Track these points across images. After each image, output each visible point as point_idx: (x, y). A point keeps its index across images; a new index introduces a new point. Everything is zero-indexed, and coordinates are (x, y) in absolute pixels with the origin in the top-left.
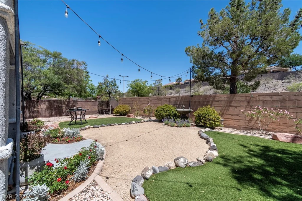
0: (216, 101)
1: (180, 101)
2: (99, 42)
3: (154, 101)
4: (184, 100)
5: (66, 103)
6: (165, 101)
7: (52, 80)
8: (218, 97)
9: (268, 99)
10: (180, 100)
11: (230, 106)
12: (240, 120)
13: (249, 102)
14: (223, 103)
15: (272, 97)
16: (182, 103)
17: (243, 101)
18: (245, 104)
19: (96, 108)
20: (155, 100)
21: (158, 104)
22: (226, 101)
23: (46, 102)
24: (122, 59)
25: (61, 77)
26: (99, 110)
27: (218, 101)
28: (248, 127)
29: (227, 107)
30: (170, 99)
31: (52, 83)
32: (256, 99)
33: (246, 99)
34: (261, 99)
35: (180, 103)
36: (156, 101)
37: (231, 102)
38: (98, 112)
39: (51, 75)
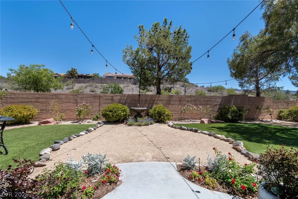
0: (160, 100)
1: (126, 100)
2: (71, 25)
3: (86, 99)
4: (131, 98)
6: (106, 99)
8: (162, 97)
9: (189, 99)
10: (125, 98)
11: (169, 104)
12: (175, 114)
13: (180, 101)
14: (164, 102)
15: (191, 98)
16: (128, 101)
17: (177, 100)
18: (178, 102)
20: (90, 97)
21: (94, 103)
22: (167, 100)
24: (92, 50)
27: (161, 100)
28: (180, 118)
29: (167, 105)
30: (113, 97)
32: (184, 99)
33: (179, 99)
34: (186, 99)
35: (125, 101)
36: (90, 99)
37: (170, 101)
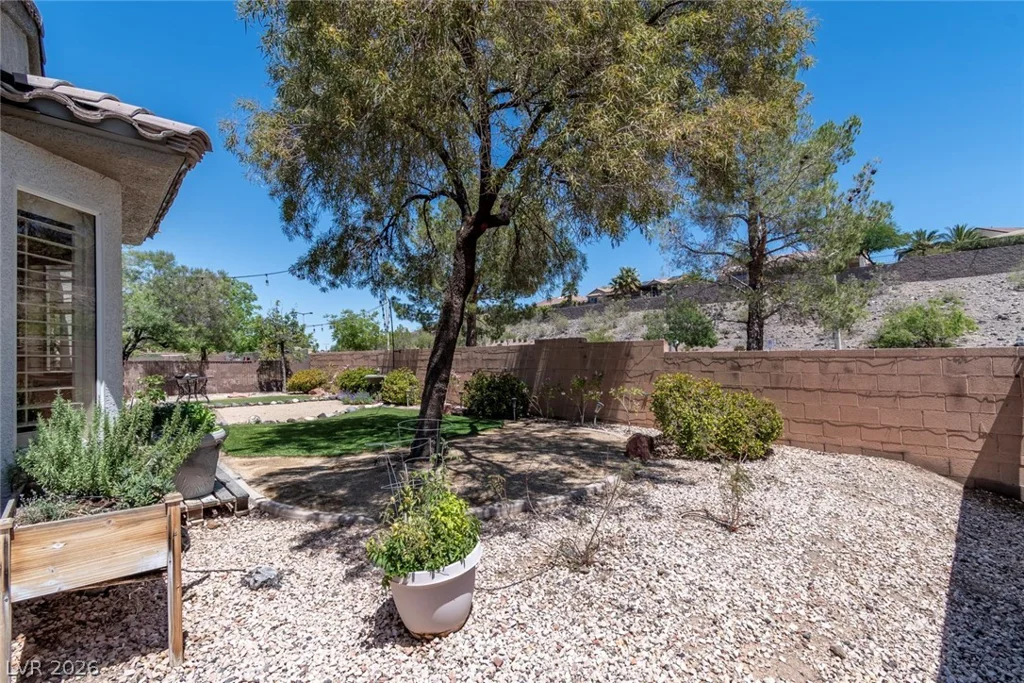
5: (183, 367)
7: (150, 318)
19: (254, 379)
23: (140, 366)
25: (169, 311)
26: (260, 383)
31: (151, 324)
38: (258, 386)
39: (147, 307)
